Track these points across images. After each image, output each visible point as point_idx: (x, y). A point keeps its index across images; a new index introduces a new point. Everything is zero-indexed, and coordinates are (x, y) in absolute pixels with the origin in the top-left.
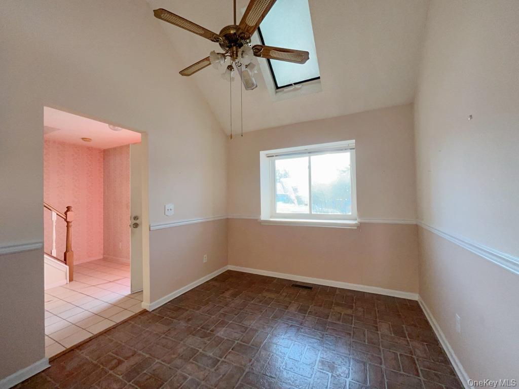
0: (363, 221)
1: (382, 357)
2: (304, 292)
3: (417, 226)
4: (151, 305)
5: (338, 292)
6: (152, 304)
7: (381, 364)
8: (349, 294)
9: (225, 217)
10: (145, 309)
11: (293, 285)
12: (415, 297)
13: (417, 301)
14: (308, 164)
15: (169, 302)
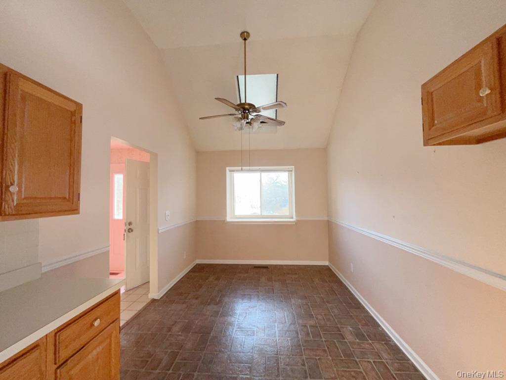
0: (299, 219)
1: (320, 292)
2: (265, 270)
3: (328, 221)
4: (158, 294)
5: (284, 267)
6: (160, 293)
7: (320, 295)
8: (292, 267)
9: (194, 220)
10: (153, 299)
11: (255, 267)
12: (326, 263)
13: (328, 266)
14: (260, 179)
15: (168, 291)
